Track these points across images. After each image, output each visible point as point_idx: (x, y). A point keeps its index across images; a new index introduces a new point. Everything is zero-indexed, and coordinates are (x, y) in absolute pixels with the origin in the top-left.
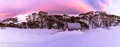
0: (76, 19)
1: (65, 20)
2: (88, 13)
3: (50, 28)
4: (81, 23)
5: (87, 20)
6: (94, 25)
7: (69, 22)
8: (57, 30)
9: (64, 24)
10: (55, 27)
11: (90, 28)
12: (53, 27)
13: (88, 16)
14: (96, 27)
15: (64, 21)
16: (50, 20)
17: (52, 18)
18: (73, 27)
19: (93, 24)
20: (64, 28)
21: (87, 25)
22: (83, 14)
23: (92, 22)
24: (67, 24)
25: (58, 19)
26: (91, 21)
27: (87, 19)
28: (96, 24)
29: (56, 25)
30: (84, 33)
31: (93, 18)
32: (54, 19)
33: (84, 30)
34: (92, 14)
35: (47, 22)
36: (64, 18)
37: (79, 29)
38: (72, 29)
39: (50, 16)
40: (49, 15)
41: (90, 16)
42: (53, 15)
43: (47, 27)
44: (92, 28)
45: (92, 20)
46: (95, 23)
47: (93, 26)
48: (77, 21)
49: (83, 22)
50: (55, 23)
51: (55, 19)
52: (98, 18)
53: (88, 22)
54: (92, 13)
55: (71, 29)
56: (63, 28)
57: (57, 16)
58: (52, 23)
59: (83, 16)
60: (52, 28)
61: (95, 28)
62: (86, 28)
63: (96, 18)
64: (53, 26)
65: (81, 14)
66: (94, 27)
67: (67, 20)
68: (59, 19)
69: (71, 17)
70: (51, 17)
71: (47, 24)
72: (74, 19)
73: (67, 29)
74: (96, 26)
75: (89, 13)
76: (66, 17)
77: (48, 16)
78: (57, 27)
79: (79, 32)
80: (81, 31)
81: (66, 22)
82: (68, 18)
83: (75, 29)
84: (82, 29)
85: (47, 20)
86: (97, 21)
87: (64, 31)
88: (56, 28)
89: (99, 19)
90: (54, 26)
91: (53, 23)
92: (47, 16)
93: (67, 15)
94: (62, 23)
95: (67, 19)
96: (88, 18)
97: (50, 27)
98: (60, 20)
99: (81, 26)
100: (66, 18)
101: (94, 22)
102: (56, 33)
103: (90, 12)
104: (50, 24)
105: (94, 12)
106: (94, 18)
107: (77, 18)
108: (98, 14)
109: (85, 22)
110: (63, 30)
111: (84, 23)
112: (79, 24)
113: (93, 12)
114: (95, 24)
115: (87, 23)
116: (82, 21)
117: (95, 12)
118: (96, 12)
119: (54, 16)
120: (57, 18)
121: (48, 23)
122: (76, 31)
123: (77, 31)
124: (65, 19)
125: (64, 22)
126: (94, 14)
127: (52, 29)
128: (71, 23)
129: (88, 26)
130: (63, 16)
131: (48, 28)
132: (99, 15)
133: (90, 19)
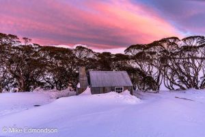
0: (115, 60)
1: (81, 63)
2: (155, 44)
3: (27, 89)
4: (131, 71)
5: (152, 65)
6: (177, 81)
7: (94, 68)
8: (53, 93)
9: (78, 74)
10: (48, 84)
11: (162, 87)
12: (41, 84)
13: (155, 53)
14: (184, 86)
15: (78, 64)
16: (27, 60)
17: (33, 56)
18: (107, 84)
19: (173, 75)
20: (79, 86)
21: (150, 78)
22: (139, 47)
23: (169, 71)
24: (88, 74)
25: (57, 58)
26: (165, 66)
27: (151, 60)
28: (186, 78)
29: (50, 76)
30: (142, 102)
31: (174, 58)
32: (44, 58)
33: (142, 93)
34: (173, 44)
35: (14, 67)
36: (77, 55)
37: (126, 88)
38: (104, 88)
39: (28, 49)
40: (23, 44)
41: (165, 51)
42: (40, 47)
43: (15, 86)
44: (171, 89)
45: (170, 64)
46: (183, 73)
47: (173, 82)
48: (118, 66)
49: (138, 70)
50: (45, 73)
51: (47, 57)
52: (197, 58)
53: (155, 70)
54: (171, 41)
55: (101, 90)
56: (74, 87)
57: (53, 51)
58: (36, 70)
59: (137, 51)
60: (35, 88)
61: (184, 89)
62: (150, 89)
63: (188, 59)
64: (41, 80)
65: (132, 47)
66: (176, 87)
67: (88, 63)
68: (61, 59)
69: (99, 55)
70: (32, 52)
71: (15, 76)
72: (110, 59)
73: (88, 89)
74: (185, 82)
75: (160, 41)
76: (84, 54)
77: (17, 48)
78: (56, 82)
79: (126, 98)
80: (131, 93)
81: (86, 69)
82: (91, 56)
83: (112, 89)
84: (135, 89)
85: (11, 62)
86: (191, 69)
87: (77, 95)
88: (53, 88)
89: (199, 61)
90: (44, 81)
91: (39, 72)
92: (14, 48)
93: (89, 48)
94: (70, 70)
95: (89, 59)
96: (155, 56)
97: (27, 84)
98: (65, 61)
99: (132, 80)
100: (85, 58)
101: (180, 69)
102: (51, 102)
103: (164, 40)
104: (27, 76)
105: (180, 39)
106: (178, 56)
107: (119, 56)
108: (198, 45)
109: (146, 68)
110: (75, 90)
111: (142, 73)
112: (125, 73)
113: (175, 38)
114: (181, 78)
115: (153, 74)
116: (135, 65)
117: (184, 40)
118: (187, 38)
119: (44, 49)
120: (55, 57)
121: (19, 71)
122: (117, 94)
123: (120, 95)
124: (80, 61)
125: (78, 69)
126: (181, 44)
127: (34, 91)
128: (99, 70)
129: (154, 81)
130: (75, 50)
131: (17, 89)
132: (202, 46)
133: (163, 60)
